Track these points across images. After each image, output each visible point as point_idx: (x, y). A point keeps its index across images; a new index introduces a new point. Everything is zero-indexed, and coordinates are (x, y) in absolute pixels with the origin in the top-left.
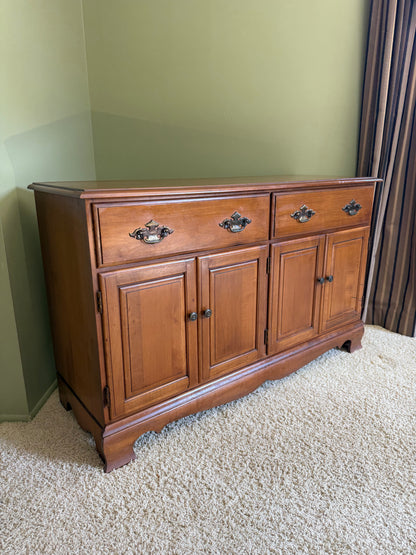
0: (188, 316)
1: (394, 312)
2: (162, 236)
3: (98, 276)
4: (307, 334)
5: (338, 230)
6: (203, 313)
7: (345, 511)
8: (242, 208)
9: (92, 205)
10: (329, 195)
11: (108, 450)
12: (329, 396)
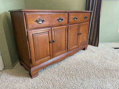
0: (50, 42)
1: (94, 42)
2: (43, 22)
3: (27, 31)
4: (76, 46)
5: (82, 23)
6: (53, 41)
7: (87, 83)
8: (61, 16)
9: (25, 13)
10: (81, 14)
11: (32, 73)
12: (81, 59)
